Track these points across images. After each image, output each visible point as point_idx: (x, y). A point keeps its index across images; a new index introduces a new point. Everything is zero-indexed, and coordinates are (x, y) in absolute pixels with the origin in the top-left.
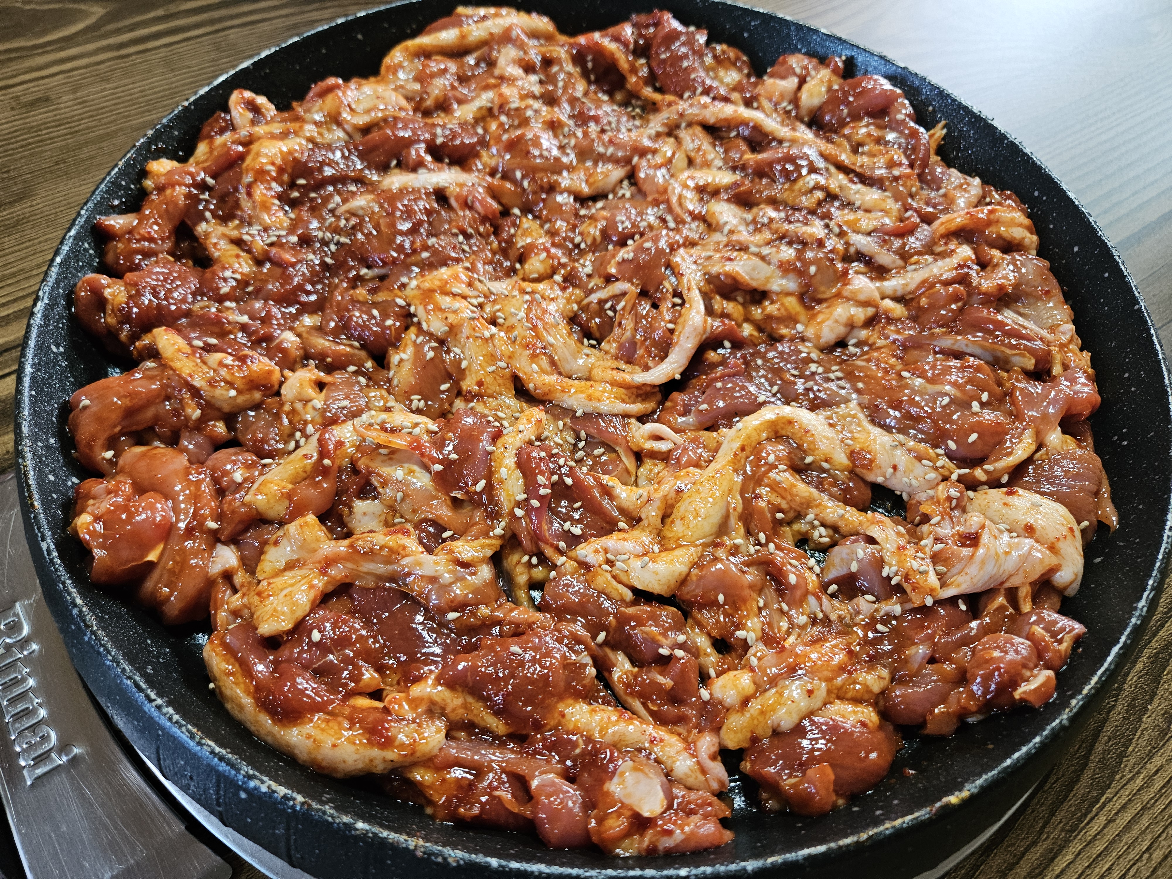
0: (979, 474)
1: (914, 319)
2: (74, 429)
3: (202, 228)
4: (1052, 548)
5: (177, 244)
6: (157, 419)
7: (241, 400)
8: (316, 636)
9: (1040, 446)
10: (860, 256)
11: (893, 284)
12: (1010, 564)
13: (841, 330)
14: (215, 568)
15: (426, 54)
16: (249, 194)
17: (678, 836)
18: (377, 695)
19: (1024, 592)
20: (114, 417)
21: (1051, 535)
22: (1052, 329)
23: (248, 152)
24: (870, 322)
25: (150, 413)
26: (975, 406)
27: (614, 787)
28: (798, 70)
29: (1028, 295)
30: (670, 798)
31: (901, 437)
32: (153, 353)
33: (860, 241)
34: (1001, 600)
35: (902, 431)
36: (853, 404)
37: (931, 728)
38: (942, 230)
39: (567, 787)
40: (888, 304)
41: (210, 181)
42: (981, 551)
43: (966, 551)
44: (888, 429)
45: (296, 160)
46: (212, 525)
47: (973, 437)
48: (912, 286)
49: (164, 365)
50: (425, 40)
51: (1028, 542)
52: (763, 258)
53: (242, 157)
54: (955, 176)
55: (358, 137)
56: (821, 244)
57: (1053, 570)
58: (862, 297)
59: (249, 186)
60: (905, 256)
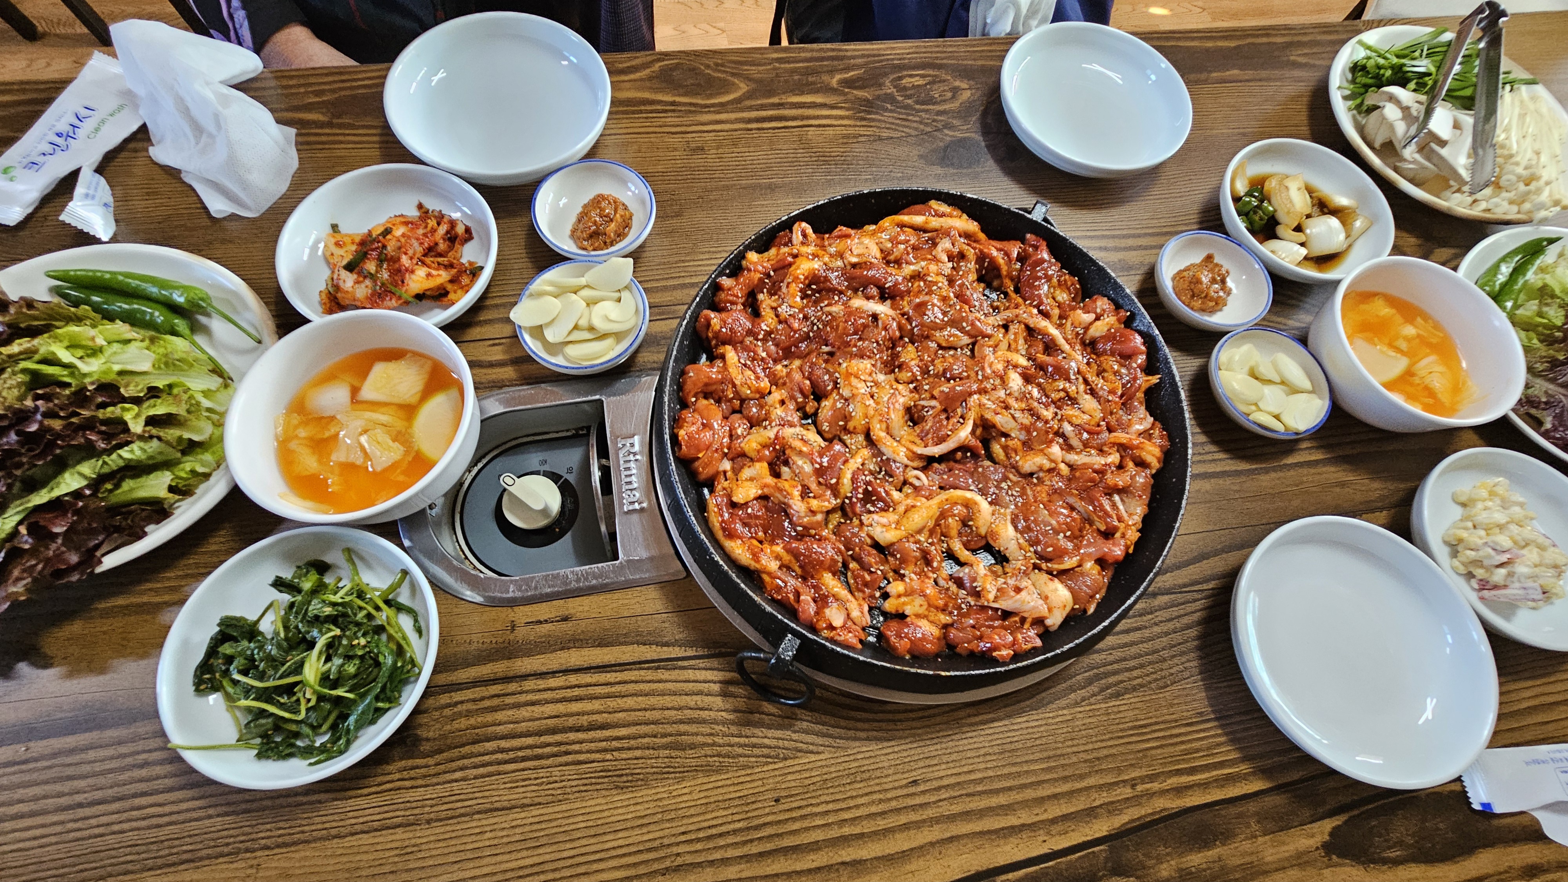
0: (1044, 566)
1: (1069, 480)
2: (684, 382)
3: (761, 297)
4: (1050, 610)
5: (747, 300)
6: (715, 391)
7: (751, 396)
8: (750, 511)
9: (1079, 566)
10: (1063, 435)
11: (1072, 457)
12: (1026, 607)
13: (1035, 469)
14: (721, 469)
15: (902, 226)
16: (787, 287)
17: (842, 638)
18: (761, 542)
19: (1029, 620)
20: (701, 385)
21: (1053, 605)
22: (1130, 515)
23: (794, 263)
24: (1050, 471)
25: (714, 387)
26: (1062, 535)
27: (827, 611)
28: (1098, 311)
29: (1132, 493)
30: (845, 623)
31: (1019, 536)
32: (723, 357)
33: (1068, 428)
34: (1017, 619)
35: (1022, 533)
36: (1008, 511)
37: (958, 650)
38: (1112, 440)
39: (812, 604)
40: (1062, 466)
41: (772, 273)
42: (1018, 596)
43: (1013, 593)
44: (1016, 528)
45: (815, 275)
46: (726, 450)
47: (1050, 549)
48: (1079, 463)
49: (725, 368)
50: (905, 218)
51: (1041, 602)
52: (1014, 418)
53: (790, 265)
54: (1142, 411)
55: (849, 267)
56: (1047, 422)
57: (1046, 618)
58: (1052, 457)
59: (789, 283)
60: (1086, 445)
